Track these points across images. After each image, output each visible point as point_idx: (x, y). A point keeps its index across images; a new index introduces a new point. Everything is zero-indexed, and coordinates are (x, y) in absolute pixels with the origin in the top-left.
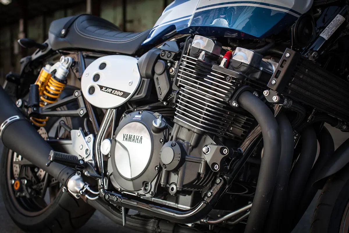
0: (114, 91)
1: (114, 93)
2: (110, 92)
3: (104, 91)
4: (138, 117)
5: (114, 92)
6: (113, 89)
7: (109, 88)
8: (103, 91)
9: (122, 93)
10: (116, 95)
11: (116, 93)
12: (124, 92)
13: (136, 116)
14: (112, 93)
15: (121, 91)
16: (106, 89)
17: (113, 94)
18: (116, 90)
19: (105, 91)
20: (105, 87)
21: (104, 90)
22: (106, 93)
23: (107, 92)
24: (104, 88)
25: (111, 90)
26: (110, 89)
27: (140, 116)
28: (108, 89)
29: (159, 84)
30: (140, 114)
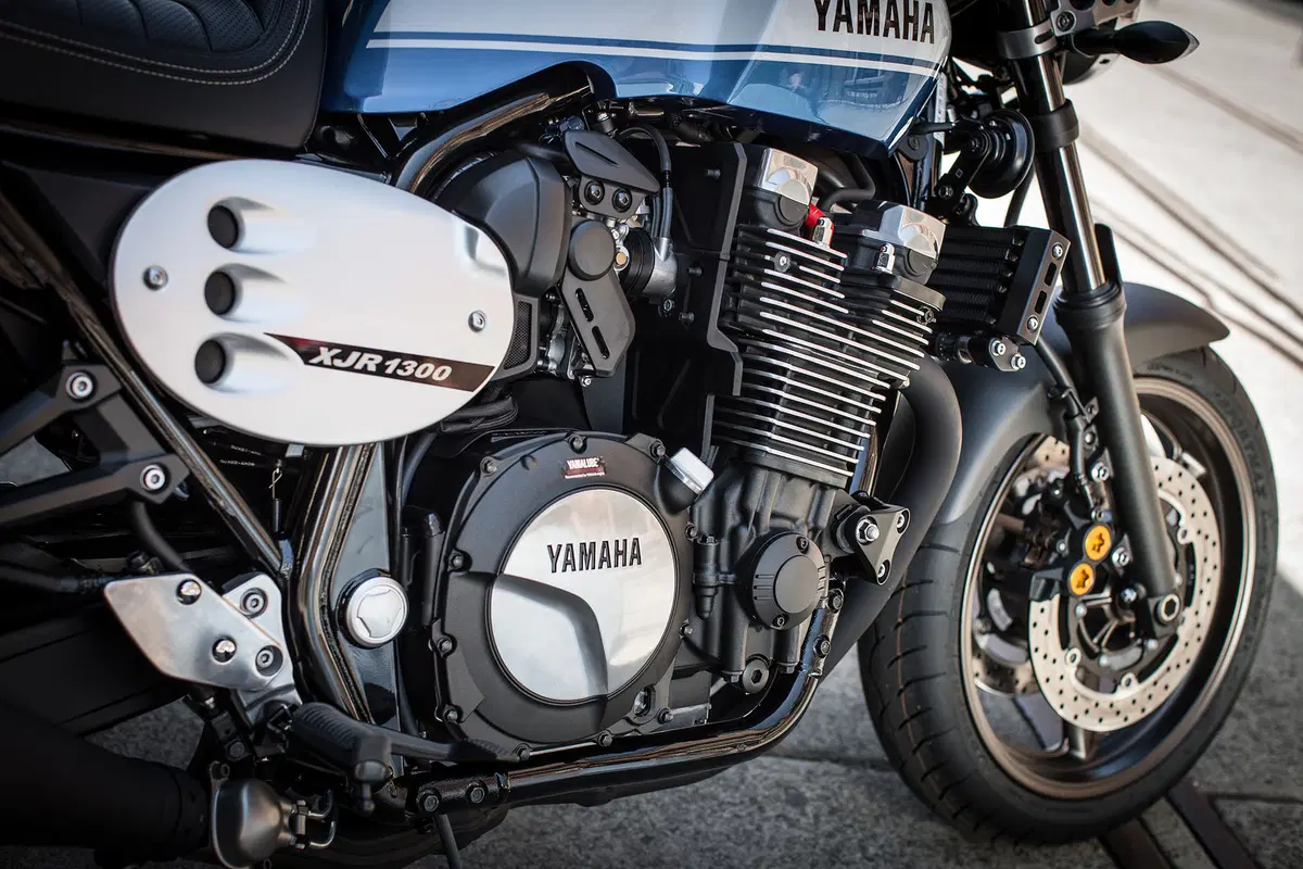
0: (397, 361)
1: (400, 372)
2: (372, 367)
3: (333, 367)
4: (586, 466)
5: (400, 366)
6: (388, 355)
7: (363, 350)
8: (321, 364)
9: (449, 370)
10: (412, 378)
12: (456, 365)
13: (575, 465)
14: (389, 371)
15: (439, 362)
16: (341, 357)
17: (394, 375)
18: (404, 357)
19: (338, 362)
20: (331, 346)
21: (328, 362)
22: (346, 373)
23: (351, 369)
24: (325, 355)
25: (378, 359)
26: (367, 356)
27: (593, 462)
28: (355, 355)
29: (589, 316)
30: (581, 452)
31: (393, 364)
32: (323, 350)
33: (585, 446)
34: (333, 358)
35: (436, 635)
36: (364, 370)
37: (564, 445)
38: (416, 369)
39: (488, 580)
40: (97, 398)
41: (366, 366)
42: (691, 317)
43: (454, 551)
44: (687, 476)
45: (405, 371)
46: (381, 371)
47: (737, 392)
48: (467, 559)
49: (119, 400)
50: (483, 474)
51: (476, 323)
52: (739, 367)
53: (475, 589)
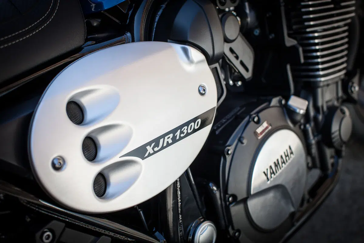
0: (179, 131)
1: (182, 135)
2: (170, 141)
3: (155, 152)
4: (263, 128)
5: (182, 132)
6: (174, 131)
7: (163, 136)
8: (150, 155)
9: (200, 120)
10: (188, 134)
11: (185, 131)
12: (201, 116)
13: (259, 130)
14: (178, 138)
15: (195, 120)
16: (157, 145)
17: (181, 138)
18: (180, 127)
19: (156, 149)
20: (149, 144)
21: (152, 152)
23: (163, 148)
24: (150, 149)
25: (171, 135)
26: (166, 138)
27: (265, 125)
28: (161, 141)
29: (237, 57)
30: (259, 123)
31: (178, 133)
32: (148, 147)
33: (259, 120)
34: (153, 149)
35: (231, 232)
36: (168, 145)
37: (252, 123)
38: (187, 130)
39: (245, 201)
40: (57, 237)
41: (168, 142)
42: (273, 35)
43: (227, 196)
44: (298, 108)
45: (184, 133)
46: (175, 140)
47: (302, 61)
48: (234, 197)
49: (67, 229)
50: (227, 156)
51: (202, 92)
52: (301, 50)
53: (241, 207)
